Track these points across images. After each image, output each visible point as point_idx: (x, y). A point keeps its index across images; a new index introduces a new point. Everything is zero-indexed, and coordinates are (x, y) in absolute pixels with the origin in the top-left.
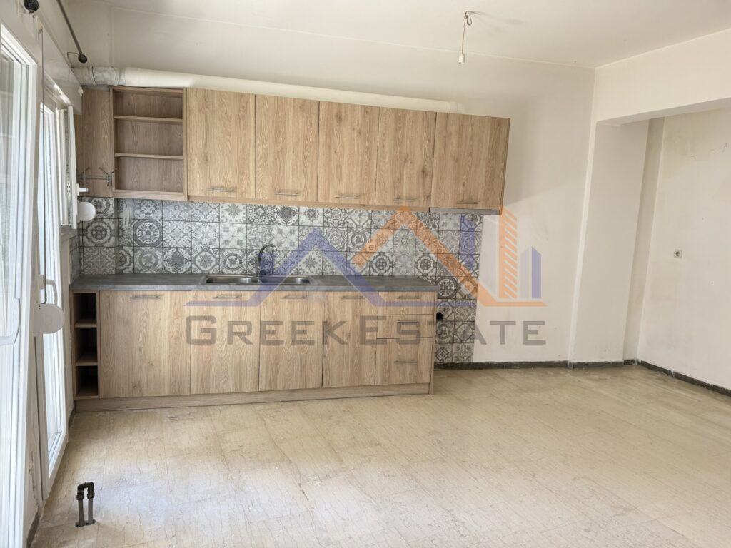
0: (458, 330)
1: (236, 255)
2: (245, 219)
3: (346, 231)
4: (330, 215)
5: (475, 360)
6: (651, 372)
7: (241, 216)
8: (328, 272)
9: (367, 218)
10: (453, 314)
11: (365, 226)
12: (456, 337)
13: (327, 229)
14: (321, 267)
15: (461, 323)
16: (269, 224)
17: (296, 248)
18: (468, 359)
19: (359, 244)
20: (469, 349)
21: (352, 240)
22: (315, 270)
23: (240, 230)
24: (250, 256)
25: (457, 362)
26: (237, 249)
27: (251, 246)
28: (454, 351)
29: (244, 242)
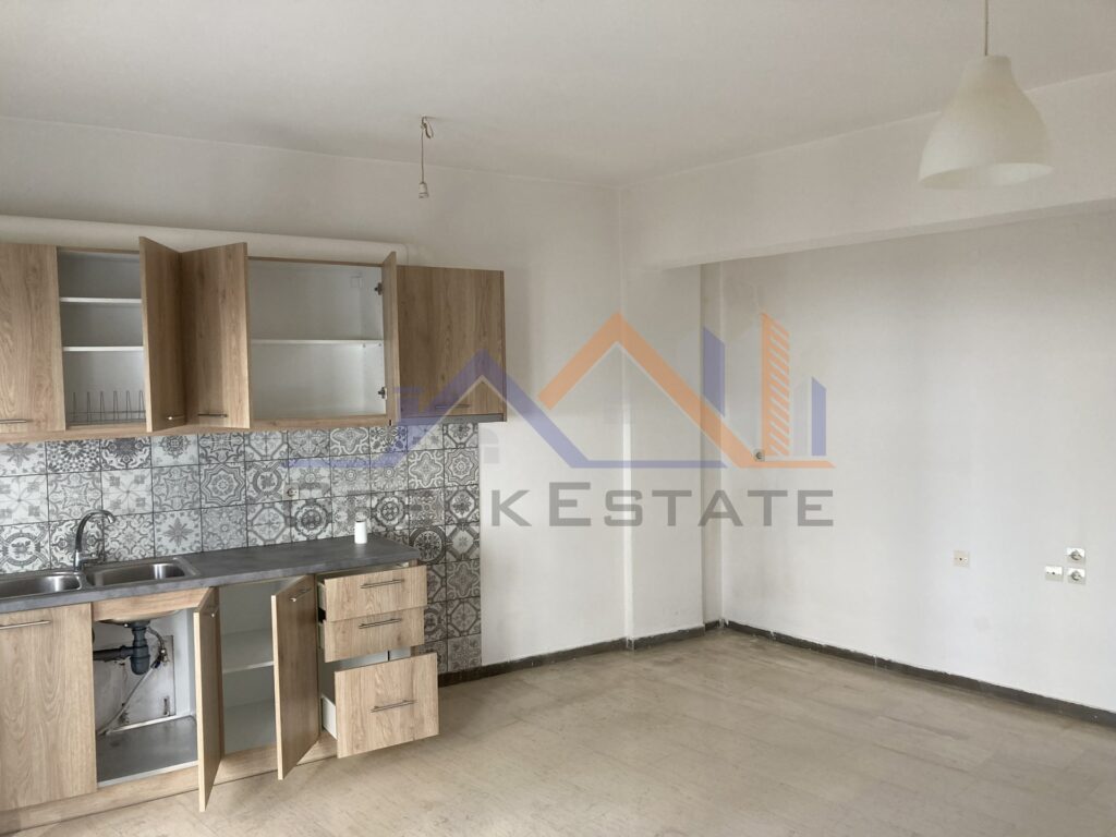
0: (454, 616)
1: (28, 535)
2: (43, 466)
3: (242, 469)
4: (210, 442)
5: (485, 663)
6: (745, 637)
7: (34, 461)
8: (213, 545)
9: (280, 442)
10: (443, 590)
11: (277, 456)
12: (450, 628)
13: (207, 467)
14: (199, 539)
15: (457, 602)
16: (93, 469)
17: (148, 508)
19: (267, 489)
20: (474, 644)
21: (254, 483)
22: (189, 545)
23: (33, 487)
24: (57, 533)
25: (457, 670)
26: (29, 524)
27: (57, 514)
28: (450, 653)
29: (44, 508)
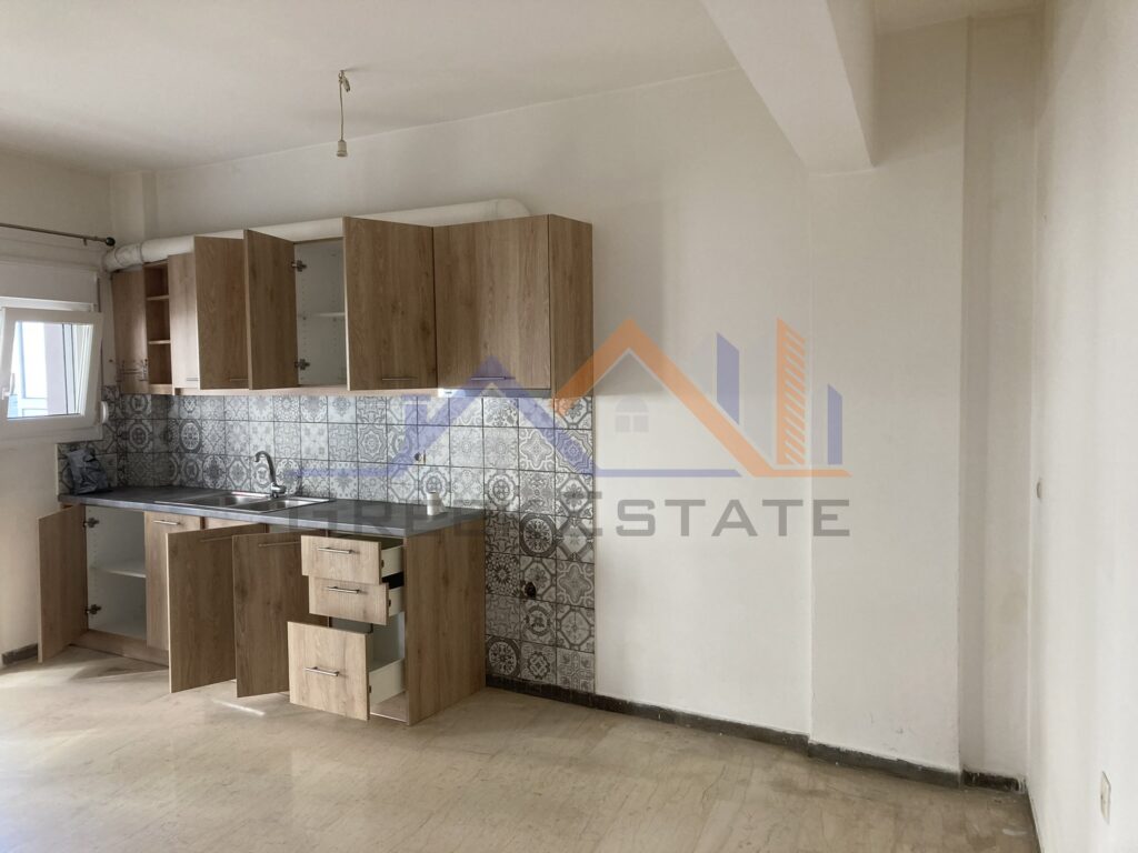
0: (564, 622)
3: (385, 431)
8: (365, 496)
10: (553, 589)
12: (560, 636)
13: (361, 426)
14: (356, 488)
15: (567, 608)
16: (296, 421)
17: (326, 456)
18: (585, 685)
20: (585, 663)
22: (350, 492)
23: (267, 430)
25: (566, 686)
27: (278, 452)
28: (559, 664)
